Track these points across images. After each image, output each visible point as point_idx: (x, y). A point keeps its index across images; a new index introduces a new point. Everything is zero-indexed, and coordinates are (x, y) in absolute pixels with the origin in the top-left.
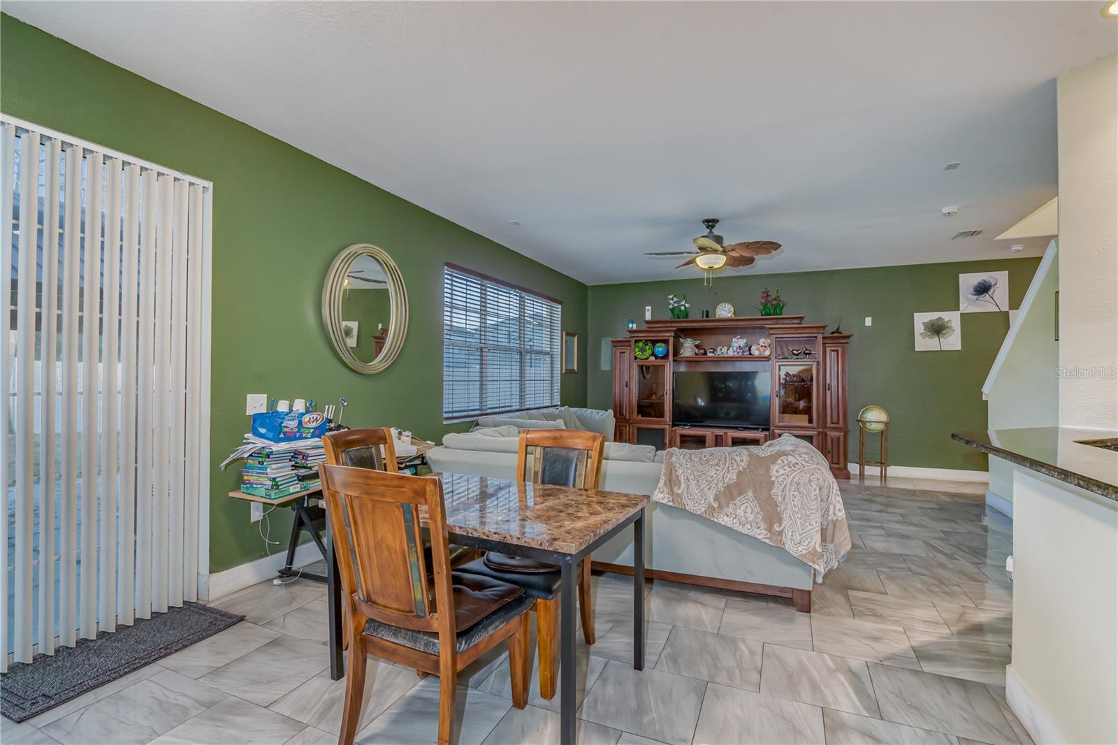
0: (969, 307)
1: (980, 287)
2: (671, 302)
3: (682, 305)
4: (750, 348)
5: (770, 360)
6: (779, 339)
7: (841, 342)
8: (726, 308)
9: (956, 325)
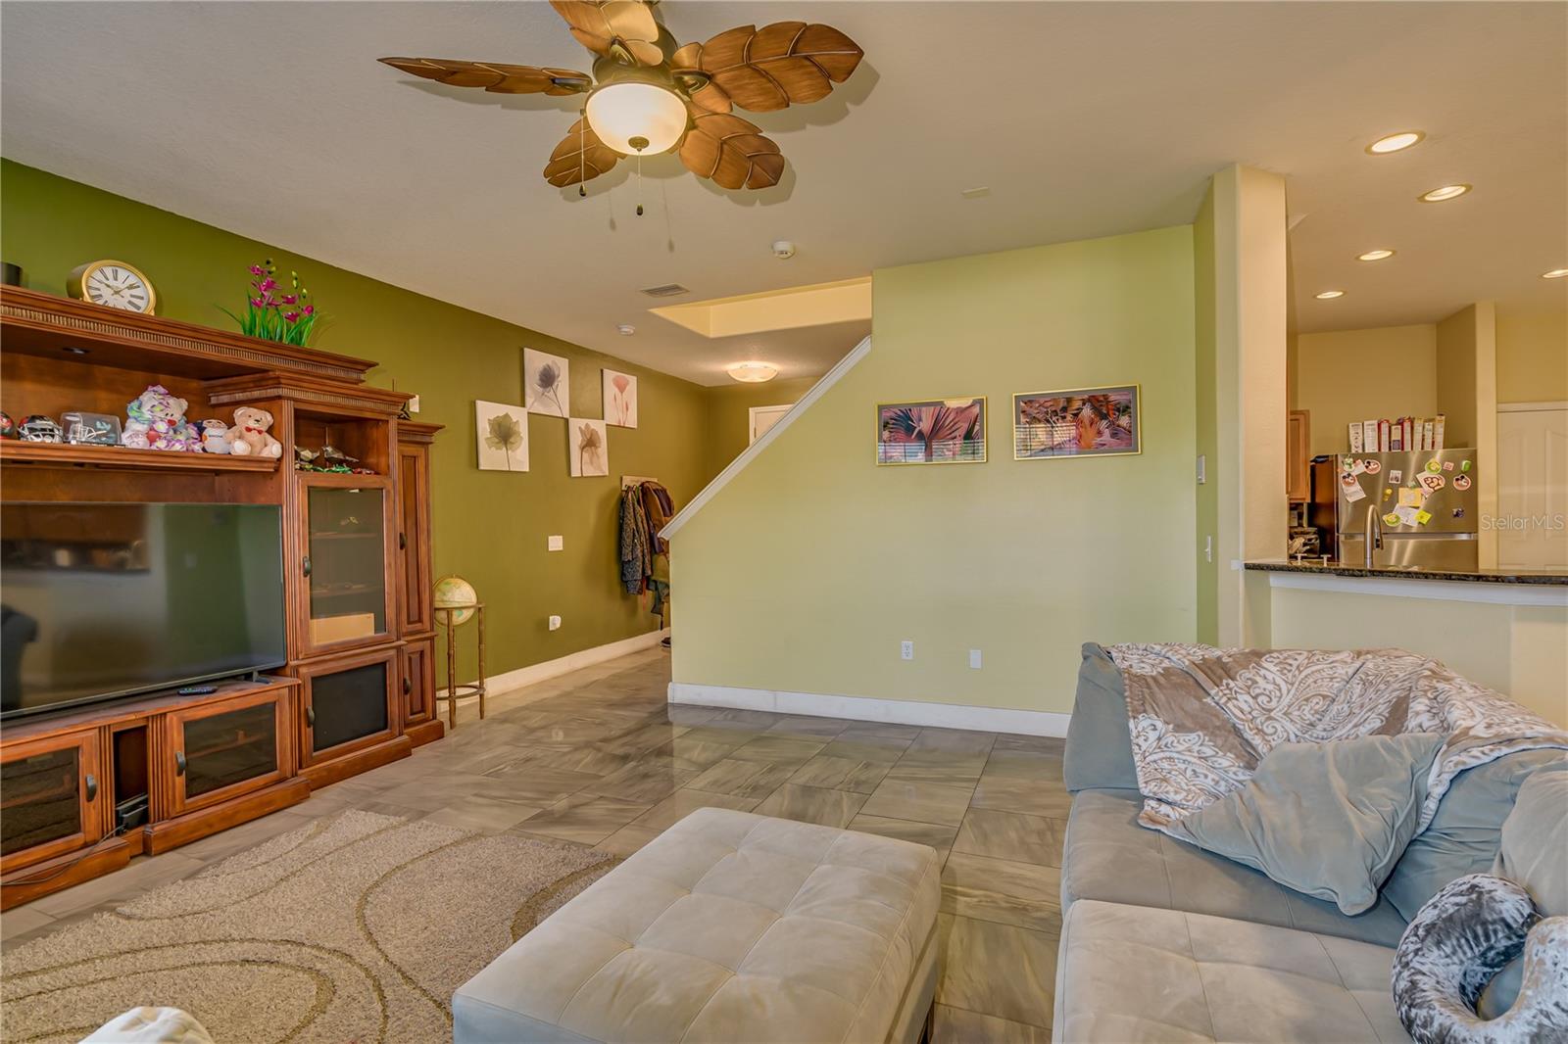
0: (535, 403)
1: (545, 376)
4: (201, 430)
5: (277, 470)
6: (299, 415)
7: (418, 439)
8: (119, 284)
9: (523, 430)
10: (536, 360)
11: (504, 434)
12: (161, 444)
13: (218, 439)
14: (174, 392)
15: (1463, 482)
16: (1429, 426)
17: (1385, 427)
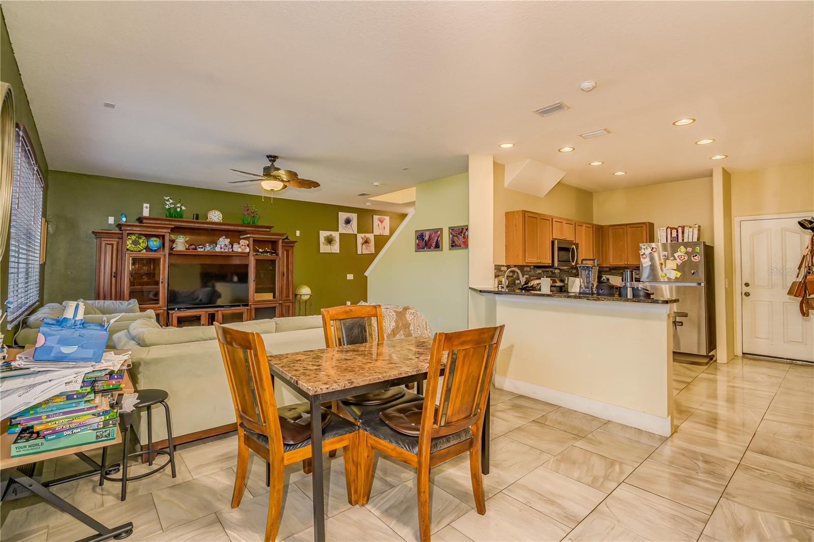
0: (342, 230)
1: (347, 221)
2: (168, 203)
3: (178, 207)
4: (232, 246)
5: (249, 255)
6: (254, 241)
7: (291, 245)
8: (216, 215)
9: (337, 239)
10: (343, 216)
11: (330, 241)
12: (223, 250)
13: (237, 248)
14: (227, 238)
15: (696, 258)
16: (691, 230)
17: (669, 230)
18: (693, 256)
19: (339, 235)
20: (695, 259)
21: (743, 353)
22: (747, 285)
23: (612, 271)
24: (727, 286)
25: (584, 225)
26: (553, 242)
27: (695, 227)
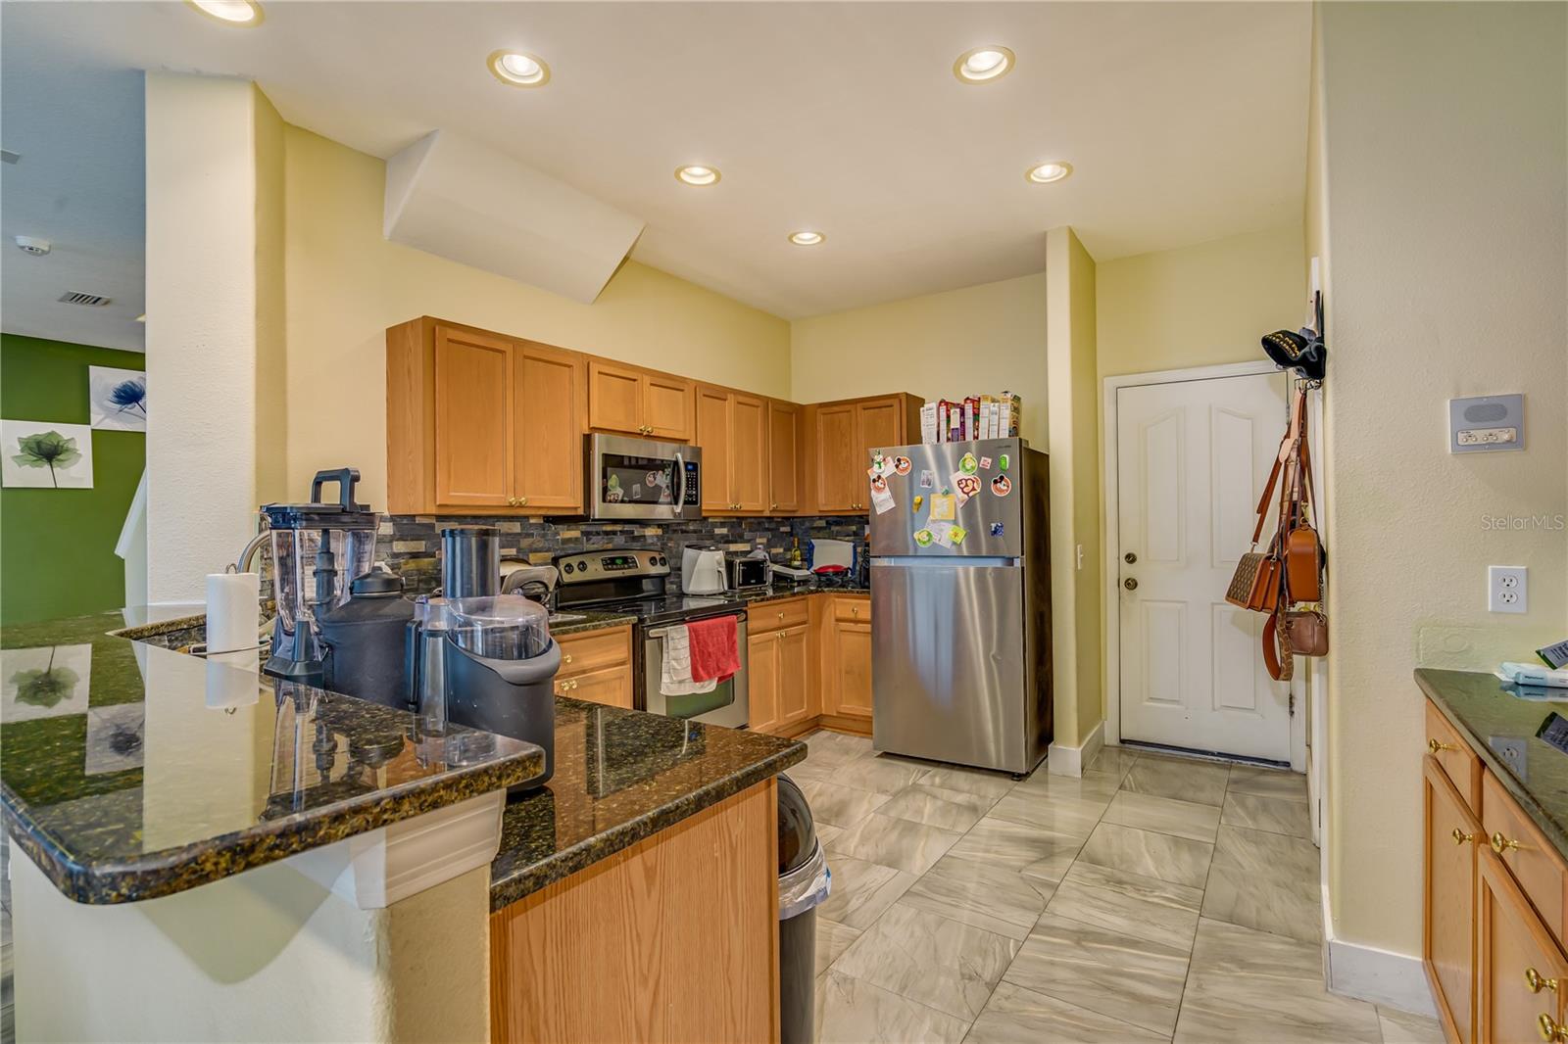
0: (107, 420)
1: (124, 392)
9: (83, 447)
11: (47, 452)
15: (1001, 486)
16: (995, 408)
17: (943, 409)
18: (996, 482)
19: (90, 431)
20: (1001, 491)
21: (1123, 741)
22: (1131, 558)
23: (835, 528)
24: (1079, 567)
25: (730, 396)
26: (587, 440)
27: (1005, 401)
